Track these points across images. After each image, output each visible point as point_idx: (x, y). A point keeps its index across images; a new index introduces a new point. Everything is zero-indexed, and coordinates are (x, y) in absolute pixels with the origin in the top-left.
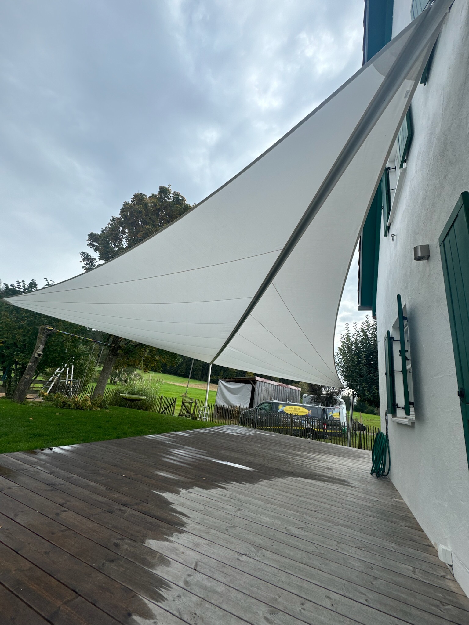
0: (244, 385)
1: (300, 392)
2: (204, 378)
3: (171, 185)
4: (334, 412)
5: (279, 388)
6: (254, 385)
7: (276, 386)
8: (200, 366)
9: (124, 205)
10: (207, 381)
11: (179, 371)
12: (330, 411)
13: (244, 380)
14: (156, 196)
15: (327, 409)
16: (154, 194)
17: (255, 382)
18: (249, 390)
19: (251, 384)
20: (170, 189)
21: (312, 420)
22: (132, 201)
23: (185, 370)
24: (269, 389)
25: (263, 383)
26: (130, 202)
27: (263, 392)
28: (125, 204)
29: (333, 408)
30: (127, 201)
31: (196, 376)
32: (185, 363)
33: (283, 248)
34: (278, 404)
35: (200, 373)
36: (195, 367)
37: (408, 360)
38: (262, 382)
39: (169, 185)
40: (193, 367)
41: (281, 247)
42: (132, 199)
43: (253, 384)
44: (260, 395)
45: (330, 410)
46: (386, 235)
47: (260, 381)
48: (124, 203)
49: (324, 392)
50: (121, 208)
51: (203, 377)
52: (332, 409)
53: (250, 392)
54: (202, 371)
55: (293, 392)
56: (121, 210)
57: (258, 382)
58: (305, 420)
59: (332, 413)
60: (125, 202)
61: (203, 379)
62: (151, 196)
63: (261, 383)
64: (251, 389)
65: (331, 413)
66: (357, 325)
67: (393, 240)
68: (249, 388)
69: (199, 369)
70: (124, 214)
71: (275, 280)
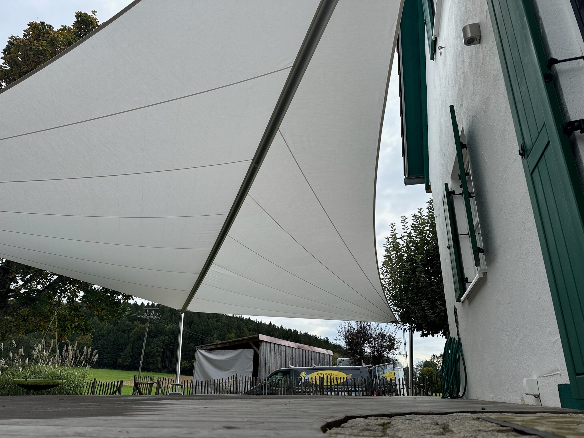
0: (241, 352)
1: (331, 357)
2: (167, 367)
3: (96, 12)
4: (386, 371)
5: (298, 352)
6: (256, 350)
7: (294, 350)
8: (158, 346)
9: (10, 42)
10: (173, 371)
11: (120, 361)
12: (380, 371)
13: (240, 343)
14: (70, 29)
15: (375, 368)
16: (65, 26)
17: (258, 343)
18: (249, 359)
19: (253, 348)
20: (96, 19)
21: (355, 389)
22: (25, 36)
23: (131, 357)
24: (281, 354)
25: (272, 345)
26: (22, 37)
27: (272, 361)
28: (12, 41)
29: (384, 365)
30: (16, 36)
31: (152, 367)
32: (130, 345)
33: (292, 65)
34: (297, 372)
35: (159, 358)
36: (150, 349)
37: (472, 197)
38: (270, 343)
39: (94, 12)
40: (145, 349)
41: (290, 63)
42: (26, 31)
43: (254, 347)
44: (268, 365)
45: (380, 369)
46: (433, 58)
47: (266, 342)
48: (11, 38)
49: (369, 351)
50: (4, 47)
51: (165, 366)
52: (383, 367)
53: (252, 363)
54: (163, 355)
55: (321, 357)
56: (5, 50)
57: (263, 344)
58: (344, 391)
59: (383, 373)
60: (12, 36)
61: (164, 369)
62: (61, 29)
63: (268, 345)
64: (252, 357)
65: (381, 373)
66: (406, 220)
67: (441, 54)
68: (248, 355)
69: (157, 352)
70: (10, 57)
71: (284, 125)
